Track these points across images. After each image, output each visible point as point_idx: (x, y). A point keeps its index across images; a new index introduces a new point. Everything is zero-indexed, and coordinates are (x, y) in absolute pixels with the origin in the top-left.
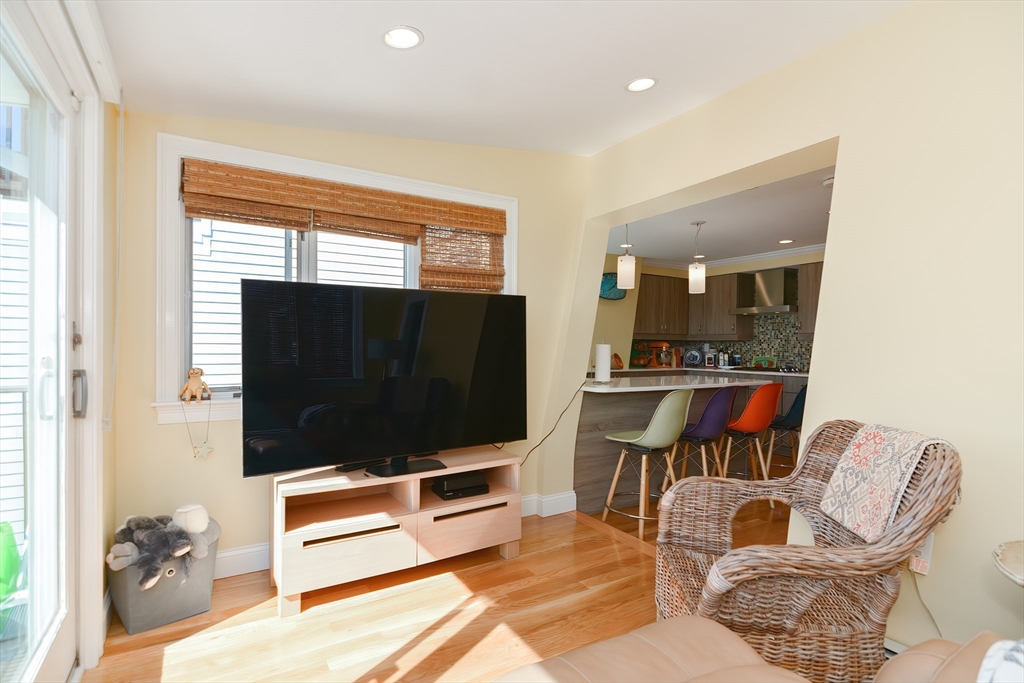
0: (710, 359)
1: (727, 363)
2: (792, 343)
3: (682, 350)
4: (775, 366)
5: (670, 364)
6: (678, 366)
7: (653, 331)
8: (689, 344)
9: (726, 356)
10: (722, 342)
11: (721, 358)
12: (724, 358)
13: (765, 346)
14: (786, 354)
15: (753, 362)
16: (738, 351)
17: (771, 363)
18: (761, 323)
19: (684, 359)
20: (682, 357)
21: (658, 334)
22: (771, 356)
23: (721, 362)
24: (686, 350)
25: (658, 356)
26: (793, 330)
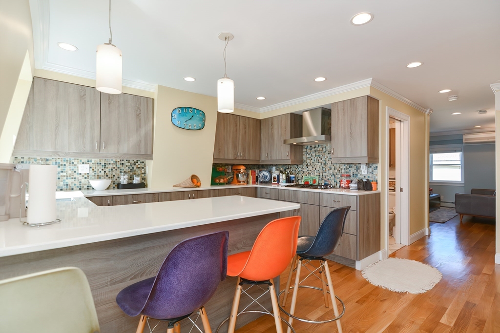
0: (275, 178)
1: (285, 181)
2: (329, 166)
3: (257, 171)
4: (317, 184)
5: (248, 183)
6: (254, 183)
7: (231, 157)
8: (261, 167)
9: (284, 175)
10: (283, 165)
11: (281, 177)
12: (283, 177)
13: (310, 168)
14: (324, 174)
15: (303, 180)
16: (294, 172)
17: (314, 181)
18: (308, 151)
19: (259, 179)
20: (257, 177)
21: (235, 159)
22: (314, 176)
23: (281, 181)
24: (260, 171)
25: (238, 176)
26: (329, 156)
